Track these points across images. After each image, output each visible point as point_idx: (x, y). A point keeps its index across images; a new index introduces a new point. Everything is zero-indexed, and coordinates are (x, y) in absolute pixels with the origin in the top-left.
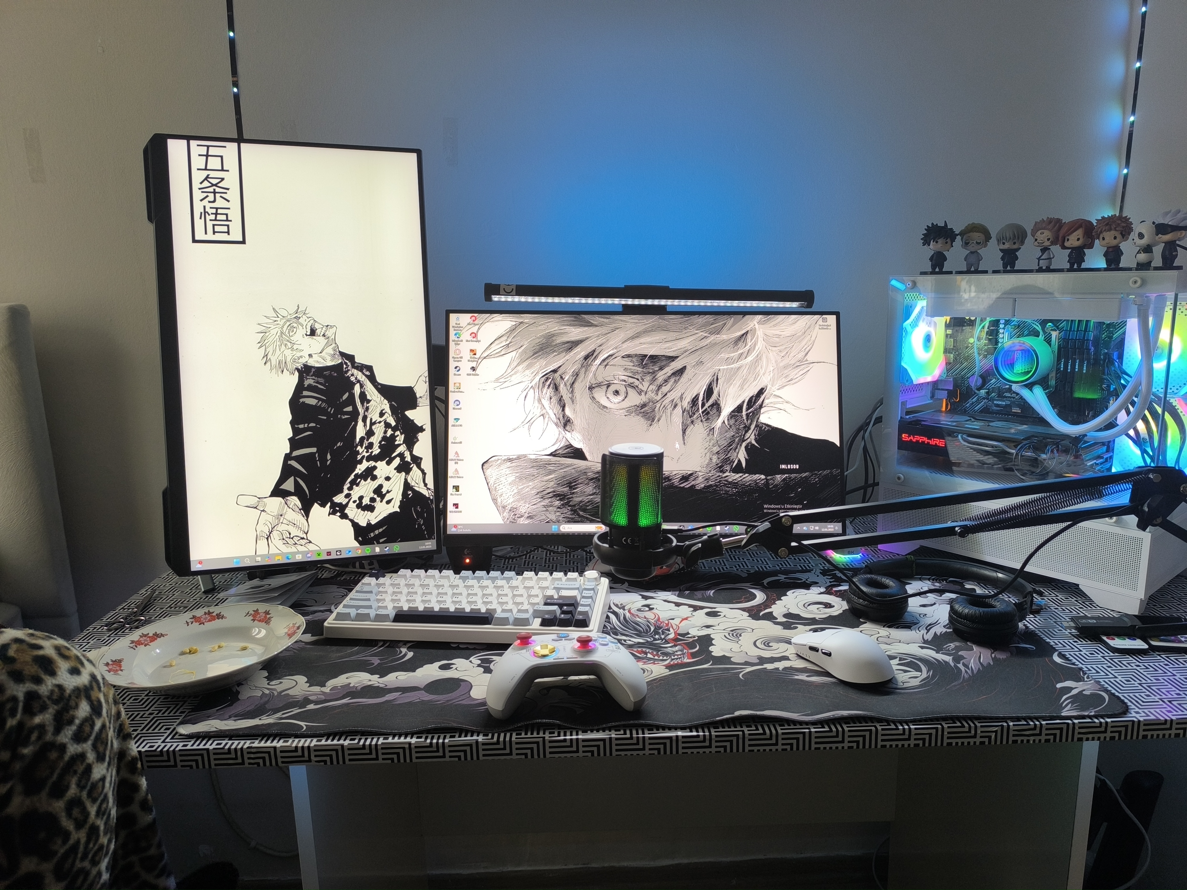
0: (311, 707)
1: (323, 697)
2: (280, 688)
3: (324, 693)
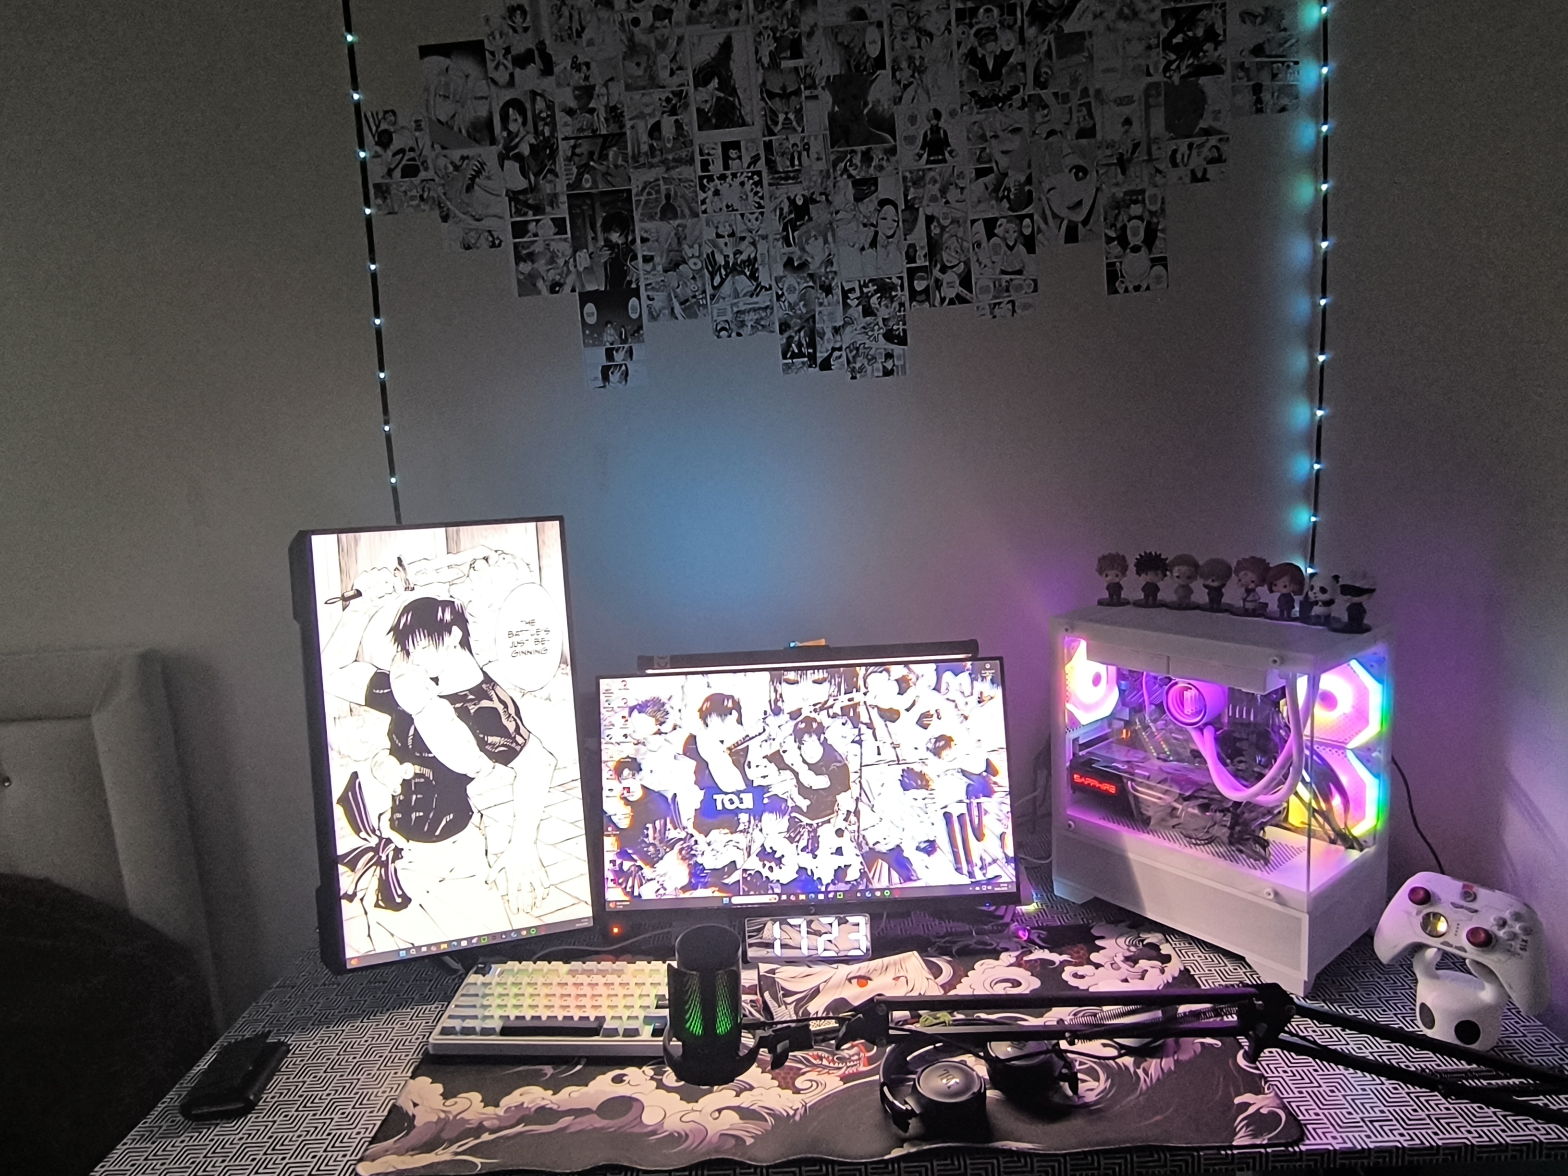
0: (486, 1137)
1: (496, 1123)
2: (455, 1110)
3: (498, 1117)
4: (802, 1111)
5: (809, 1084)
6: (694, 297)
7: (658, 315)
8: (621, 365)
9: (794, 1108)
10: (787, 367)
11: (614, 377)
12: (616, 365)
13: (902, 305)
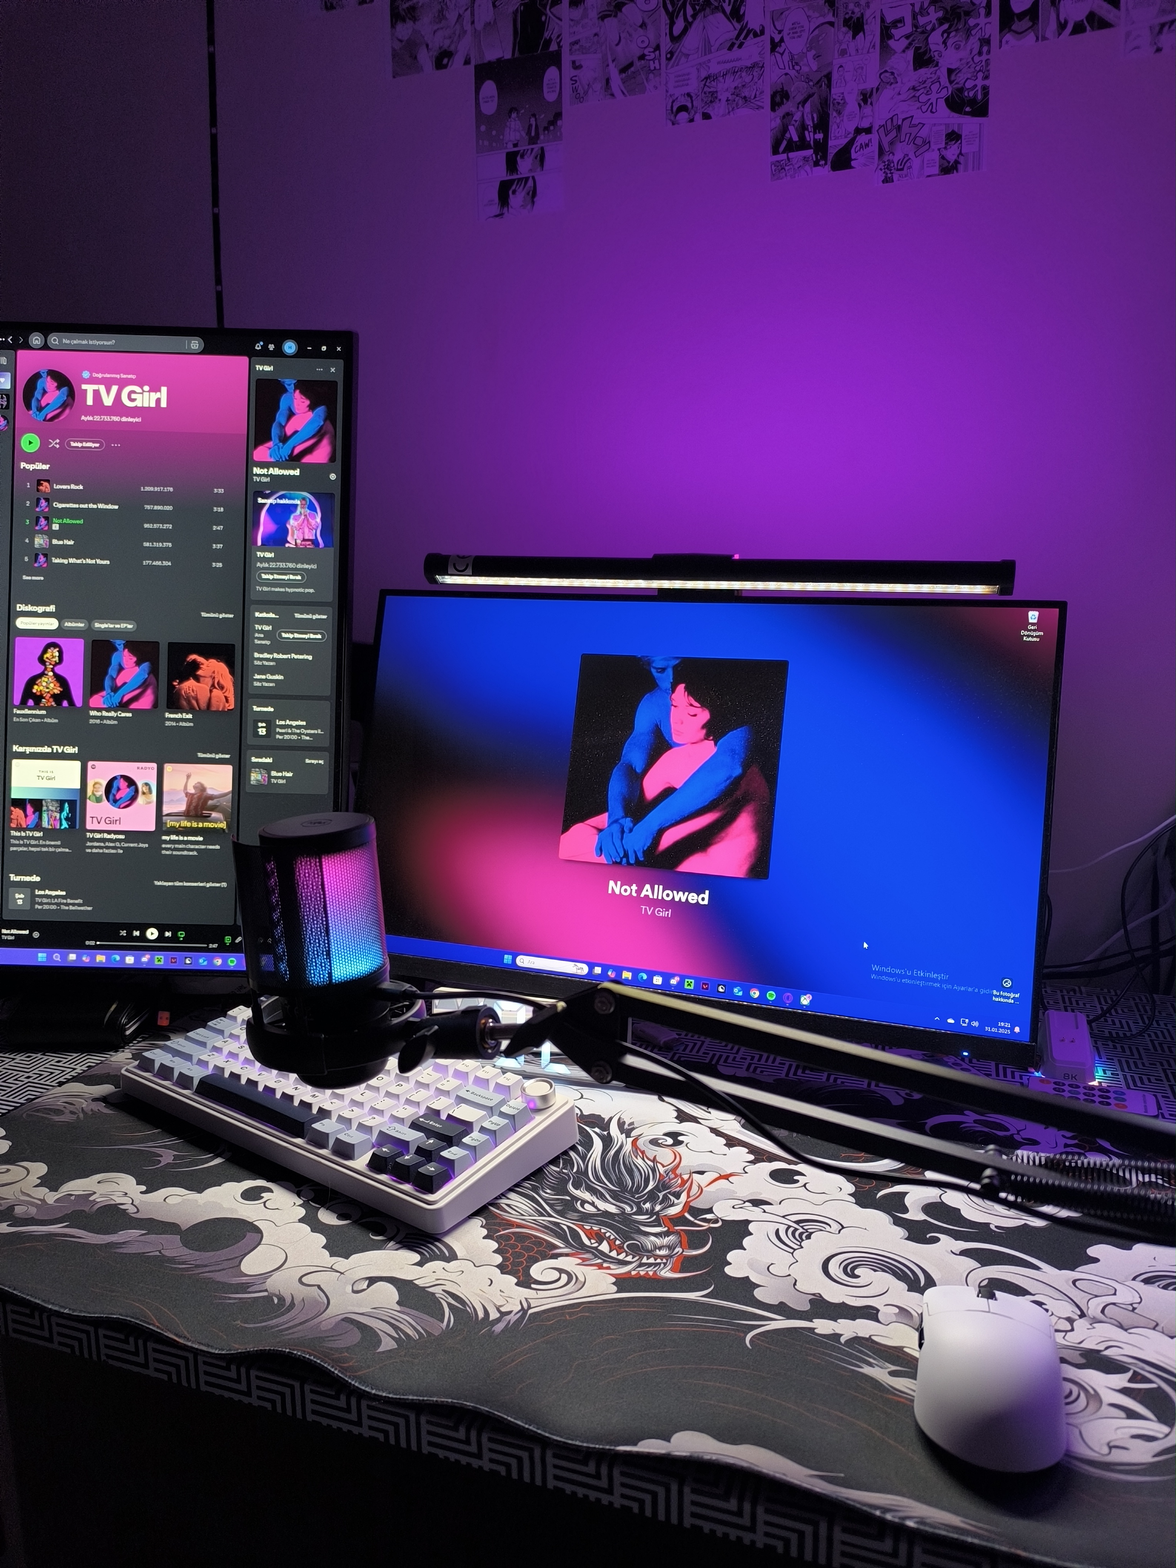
1: (33, 1212)
3: (42, 1205)
4: (513, 1318)
5: (556, 1275)
6: (642, 57)
7: (586, 93)
8: (527, 179)
9: (503, 1309)
10: (780, 168)
11: (517, 199)
12: (520, 180)
13: (985, 41)
